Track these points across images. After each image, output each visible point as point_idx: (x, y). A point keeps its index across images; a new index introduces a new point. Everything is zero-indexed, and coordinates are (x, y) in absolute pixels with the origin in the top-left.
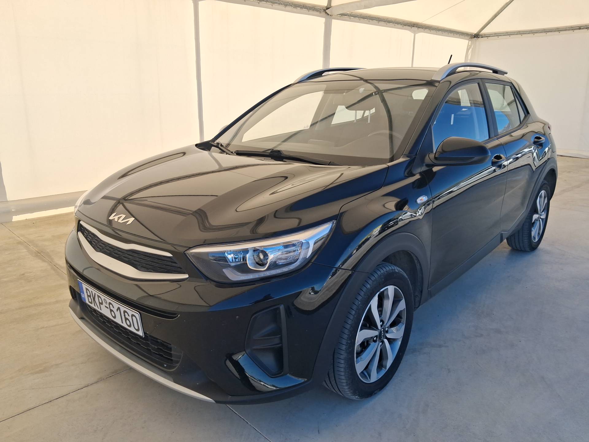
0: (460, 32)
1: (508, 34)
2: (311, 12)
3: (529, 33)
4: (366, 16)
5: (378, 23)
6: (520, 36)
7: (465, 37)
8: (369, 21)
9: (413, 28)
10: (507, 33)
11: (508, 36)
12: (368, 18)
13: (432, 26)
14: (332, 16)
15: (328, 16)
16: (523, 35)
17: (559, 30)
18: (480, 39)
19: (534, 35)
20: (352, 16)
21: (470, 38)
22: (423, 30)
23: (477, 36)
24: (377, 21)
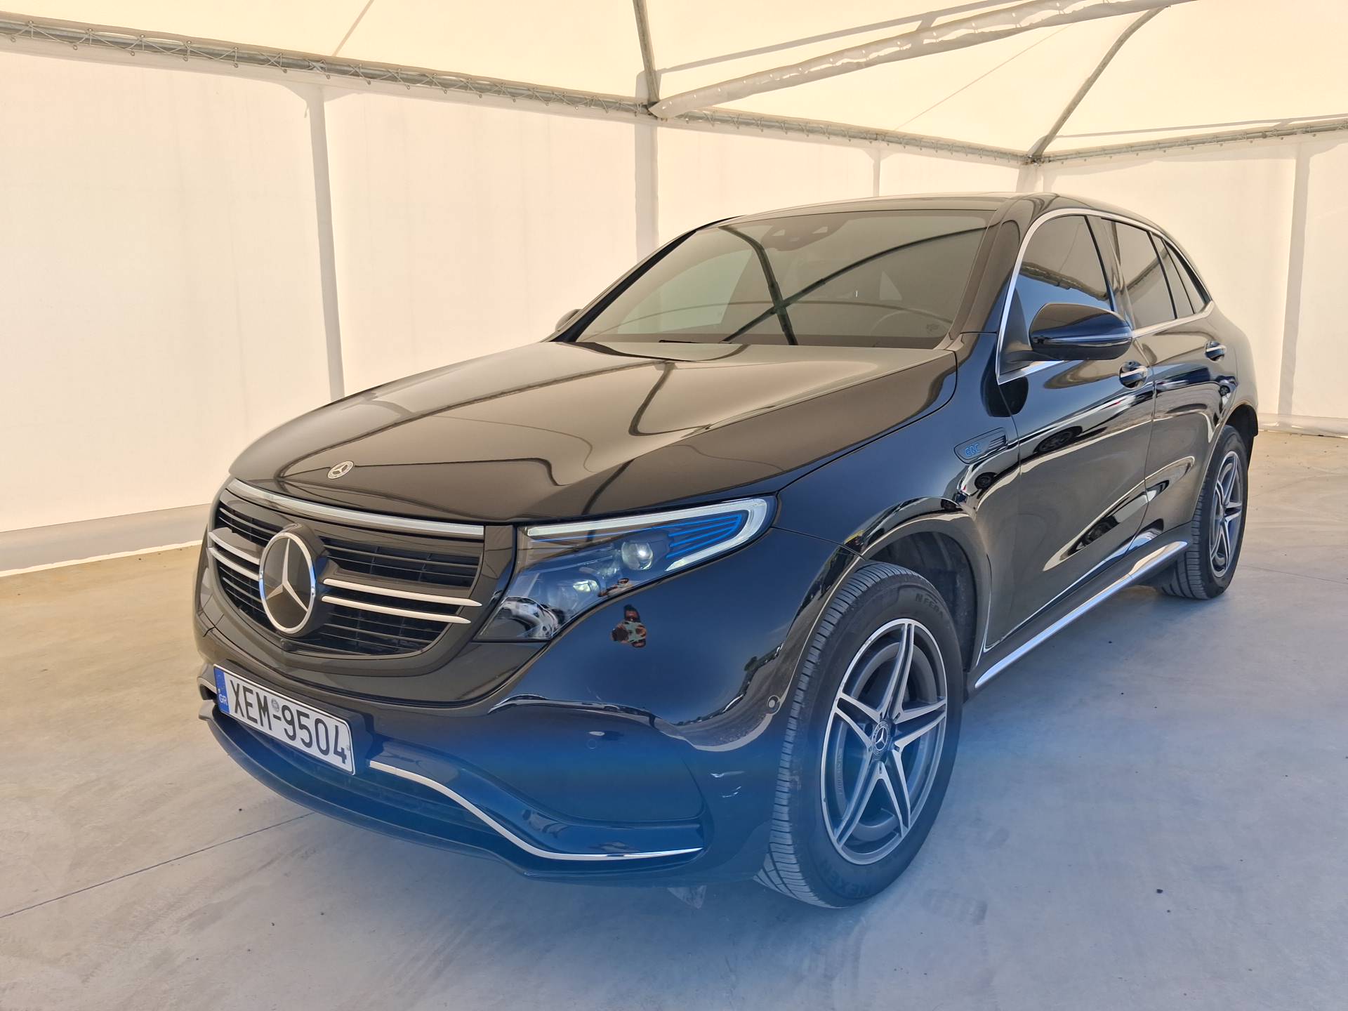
0: (996, 152)
1: (1106, 152)
2: (612, 113)
3: (1153, 149)
4: (754, 119)
5: (786, 133)
6: (1133, 155)
7: (1009, 162)
8: (762, 131)
9: (875, 143)
10: (1105, 150)
11: (1107, 158)
12: (759, 122)
13: (922, 138)
14: (667, 120)
15: (655, 121)
16: (1141, 154)
17: (1218, 139)
18: (1046, 166)
19: (1165, 151)
20: (718, 120)
21: (1023, 164)
22: (903, 148)
23: (1036, 158)
24: (781, 128)
